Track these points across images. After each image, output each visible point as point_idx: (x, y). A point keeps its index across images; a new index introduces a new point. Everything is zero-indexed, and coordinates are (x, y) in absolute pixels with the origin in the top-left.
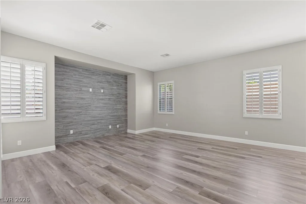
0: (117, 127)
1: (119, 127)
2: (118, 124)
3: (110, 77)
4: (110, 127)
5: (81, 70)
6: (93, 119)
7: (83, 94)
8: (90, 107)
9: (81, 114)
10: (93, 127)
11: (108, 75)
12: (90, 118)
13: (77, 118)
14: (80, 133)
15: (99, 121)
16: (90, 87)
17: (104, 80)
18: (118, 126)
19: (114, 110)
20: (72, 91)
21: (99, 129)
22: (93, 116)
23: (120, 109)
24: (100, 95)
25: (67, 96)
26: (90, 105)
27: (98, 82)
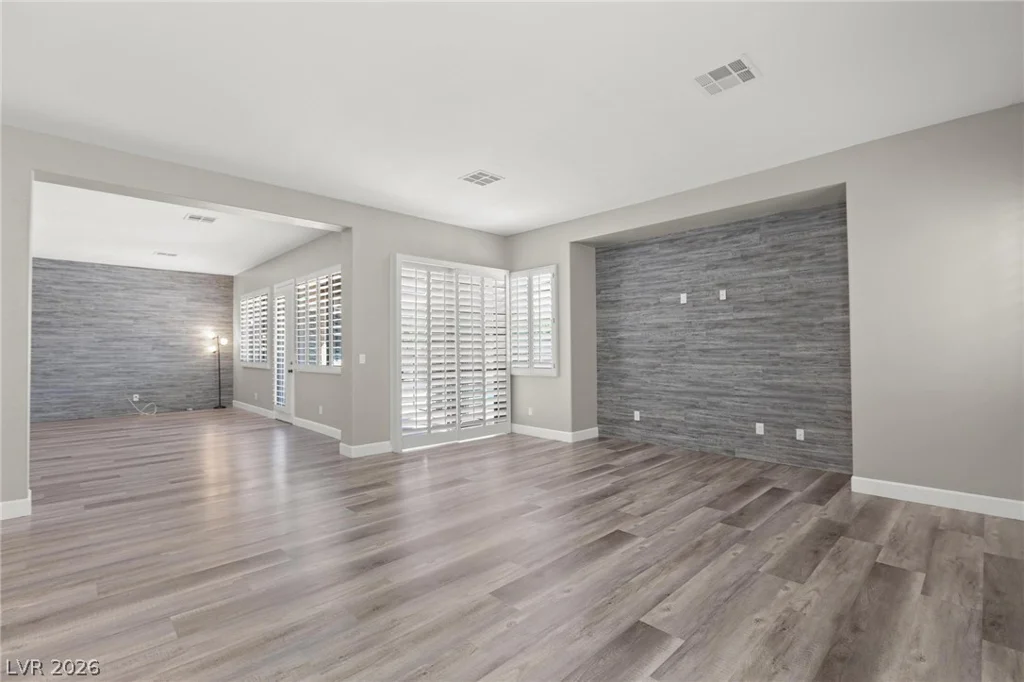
0: (794, 438)
1: (806, 440)
2: (803, 424)
3: (755, 237)
4: (760, 429)
5: (656, 248)
6: (691, 388)
7: (662, 315)
8: (682, 352)
9: (659, 369)
10: (694, 413)
11: (744, 231)
12: (682, 386)
13: (648, 380)
14: (657, 425)
15: (714, 399)
16: (682, 291)
17: (730, 256)
18: (800, 434)
19: (776, 364)
20: (638, 308)
21: (714, 426)
22: (691, 380)
23: (814, 360)
24: (715, 312)
25: (626, 323)
26: (683, 346)
27: (709, 267)
